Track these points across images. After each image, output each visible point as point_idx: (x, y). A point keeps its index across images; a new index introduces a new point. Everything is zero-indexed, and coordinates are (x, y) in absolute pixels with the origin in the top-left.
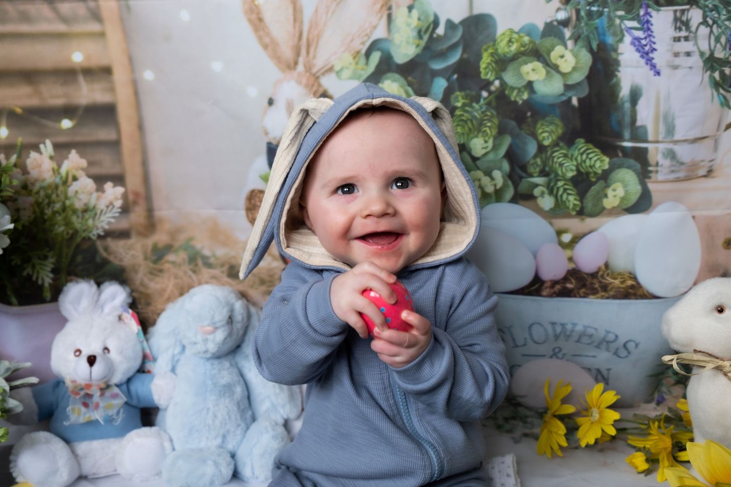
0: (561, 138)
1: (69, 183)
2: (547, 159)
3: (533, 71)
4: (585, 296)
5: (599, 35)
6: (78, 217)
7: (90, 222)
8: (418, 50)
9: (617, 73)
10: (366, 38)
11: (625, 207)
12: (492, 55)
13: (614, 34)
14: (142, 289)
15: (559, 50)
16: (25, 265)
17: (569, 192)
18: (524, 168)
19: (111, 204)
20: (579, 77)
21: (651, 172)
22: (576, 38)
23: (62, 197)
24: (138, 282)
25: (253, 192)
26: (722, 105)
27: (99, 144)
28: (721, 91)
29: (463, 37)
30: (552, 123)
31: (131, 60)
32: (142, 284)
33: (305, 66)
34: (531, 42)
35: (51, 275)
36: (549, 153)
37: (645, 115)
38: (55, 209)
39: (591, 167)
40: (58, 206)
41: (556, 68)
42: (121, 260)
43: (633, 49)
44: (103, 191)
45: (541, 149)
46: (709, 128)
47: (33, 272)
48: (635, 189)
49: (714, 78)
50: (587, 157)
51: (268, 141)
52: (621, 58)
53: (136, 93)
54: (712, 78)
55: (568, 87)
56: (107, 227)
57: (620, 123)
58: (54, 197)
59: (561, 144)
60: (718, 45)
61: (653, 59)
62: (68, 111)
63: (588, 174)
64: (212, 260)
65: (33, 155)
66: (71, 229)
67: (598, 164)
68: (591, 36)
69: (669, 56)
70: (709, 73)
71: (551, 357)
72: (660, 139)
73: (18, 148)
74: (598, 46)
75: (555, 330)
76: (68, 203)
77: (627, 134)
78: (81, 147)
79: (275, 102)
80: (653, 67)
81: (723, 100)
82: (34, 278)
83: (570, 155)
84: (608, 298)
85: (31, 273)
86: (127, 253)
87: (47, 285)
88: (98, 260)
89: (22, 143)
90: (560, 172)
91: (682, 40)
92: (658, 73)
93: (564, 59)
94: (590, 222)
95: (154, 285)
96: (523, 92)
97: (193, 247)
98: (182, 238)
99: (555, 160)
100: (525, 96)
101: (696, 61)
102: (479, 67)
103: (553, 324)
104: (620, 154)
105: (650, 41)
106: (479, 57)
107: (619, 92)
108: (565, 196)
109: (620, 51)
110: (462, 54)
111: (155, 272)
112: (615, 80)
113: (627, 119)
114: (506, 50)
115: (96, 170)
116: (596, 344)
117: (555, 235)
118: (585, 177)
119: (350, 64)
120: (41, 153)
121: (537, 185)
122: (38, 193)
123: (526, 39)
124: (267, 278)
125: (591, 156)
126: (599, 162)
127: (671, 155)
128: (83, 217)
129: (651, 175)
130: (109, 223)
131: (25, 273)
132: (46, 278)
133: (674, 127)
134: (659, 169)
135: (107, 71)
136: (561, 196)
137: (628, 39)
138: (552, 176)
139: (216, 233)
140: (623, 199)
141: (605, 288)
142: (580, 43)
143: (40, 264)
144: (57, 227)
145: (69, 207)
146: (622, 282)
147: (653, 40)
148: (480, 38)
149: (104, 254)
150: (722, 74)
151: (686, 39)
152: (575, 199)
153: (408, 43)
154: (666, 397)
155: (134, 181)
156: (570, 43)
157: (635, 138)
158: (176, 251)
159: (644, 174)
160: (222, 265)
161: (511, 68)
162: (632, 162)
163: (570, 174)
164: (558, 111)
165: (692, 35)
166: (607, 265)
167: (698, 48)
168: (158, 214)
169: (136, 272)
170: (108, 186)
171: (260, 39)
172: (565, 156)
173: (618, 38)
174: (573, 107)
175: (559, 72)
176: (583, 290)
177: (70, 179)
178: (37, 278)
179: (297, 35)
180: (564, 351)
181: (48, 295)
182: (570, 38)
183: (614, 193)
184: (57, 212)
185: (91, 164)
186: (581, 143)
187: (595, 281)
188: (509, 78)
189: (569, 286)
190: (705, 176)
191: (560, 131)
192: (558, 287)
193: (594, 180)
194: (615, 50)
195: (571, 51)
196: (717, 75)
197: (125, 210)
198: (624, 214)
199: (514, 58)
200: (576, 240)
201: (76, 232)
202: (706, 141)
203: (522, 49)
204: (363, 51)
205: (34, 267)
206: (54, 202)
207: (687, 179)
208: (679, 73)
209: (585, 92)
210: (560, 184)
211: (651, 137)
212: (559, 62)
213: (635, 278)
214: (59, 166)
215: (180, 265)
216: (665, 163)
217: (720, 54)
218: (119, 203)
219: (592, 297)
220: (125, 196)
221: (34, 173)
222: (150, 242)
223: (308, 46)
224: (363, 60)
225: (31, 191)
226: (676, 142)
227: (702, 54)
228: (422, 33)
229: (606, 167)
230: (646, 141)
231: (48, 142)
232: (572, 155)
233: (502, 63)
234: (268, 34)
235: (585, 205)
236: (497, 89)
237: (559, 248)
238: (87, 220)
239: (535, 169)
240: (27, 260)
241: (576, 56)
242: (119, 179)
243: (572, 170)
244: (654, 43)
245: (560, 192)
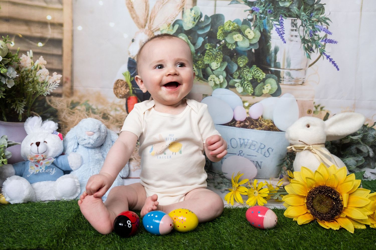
0: (247, 64)
1: (37, 70)
2: (241, 72)
3: (238, 37)
4: (253, 128)
5: (263, 26)
6: (39, 85)
7: (44, 88)
8: (193, 26)
9: (270, 41)
10: (173, 19)
11: (271, 94)
12: (222, 30)
13: (269, 26)
14: (64, 120)
15: (248, 30)
16: (12, 104)
17: (249, 86)
18: (232, 75)
19: (55, 81)
20: (255, 41)
21: (281, 80)
22: (255, 26)
23: (33, 76)
24: (62, 117)
25: (118, 80)
26: (308, 57)
27: (53, 55)
28: (308, 52)
29: (211, 22)
30: (244, 58)
31: (73, 21)
32: (64, 118)
33: (149, 28)
34: (238, 26)
35: (23, 110)
36: (242, 70)
37: (280, 58)
38: (29, 81)
39: (258, 76)
40: (31, 79)
41: (247, 37)
42: (56, 106)
43: (276, 32)
44: (52, 76)
45: (239, 68)
46: (303, 66)
47: (15, 107)
48: (275, 87)
49: (305, 47)
50: (257, 73)
51: (129, 57)
52: (271, 35)
53: (72, 36)
54: (304, 46)
55: (251, 45)
56: (52, 91)
57: (270, 60)
58: (30, 75)
59: (247, 67)
60: (306, 34)
61: (283, 37)
62: (42, 39)
63: (257, 79)
64: (96, 111)
65: (24, 56)
66: (35, 90)
67: (261, 76)
68: (261, 26)
69: (289, 36)
70: (303, 44)
71: (238, 155)
72: (285, 68)
73: (17, 52)
74: (263, 30)
75: (240, 142)
76: (35, 78)
77: (273, 65)
78: (45, 55)
79: (135, 41)
80: (283, 40)
81: (308, 55)
82: (15, 110)
83: (250, 71)
84: (262, 130)
85: (14, 108)
86: (59, 104)
87: (21, 114)
88: (46, 105)
89: (19, 49)
90: (246, 78)
91: (294, 30)
92: (285, 42)
93: (250, 34)
94: (257, 98)
95: (69, 119)
96: (233, 45)
97: (88, 104)
98: (84, 100)
99: (244, 73)
100: (234, 47)
101: (299, 39)
102: (217, 35)
103: (240, 139)
104: (270, 73)
105: (283, 30)
106: (217, 31)
107: (270, 48)
108: (247, 87)
109: (271, 33)
110: (210, 29)
111: (71, 113)
112: (269, 44)
113: (273, 59)
114: (228, 28)
115: (50, 66)
116: (256, 150)
117: (242, 103)
118: (256, 80)
119: (167, 28)
120: (27, 55)
121: (236, 83)
122: (23, 72)
123: (236, 25)
124: (119, 120)
125: (258, 72)
126: (262, 75)
127: (289, 74)
128: (42, 85)
129: (281, 81)
130: (53, 89)
131: (12, 107)
132: (21, 111)
133: (290, 64)
134: (284, 79)
135: (61, 25)
136: (246, 87)
137: (274, 28)
138: (243, 79)
139: (99, 98)
140: (270, 90)
141: (261, 126)
142: (256, 28)
143: (19, 104)
144: (29, 88)
145: (36, 80)
146: (268, 124)
147: (284, 29)
148: (218, 23)
149: (49, 103)
150: (308, 45)
151: (296, 30)
152: (251, 89)
153: (190, 22)
154: (284, 175)
155: (66, 73)
156: (253, 28)
157: (276, 66)
158: (81, 105)
159: (279, 81)
160: (100, 113)
161: (229, 36)
162: (274, 76)
163: (250, 79)
164: (246, 54)
165: (297, 29)
166: (262, 117)
167: (300, 34)
168: (75, 88)
169: (63, 112)
170: (55, 74)
171: (132, 15)
172: (248, 71)
173: (271, 28)
174: (253, 52)
175: (248, 38)
176: (252, 126)
177: (38, 68)
178: (17, 110)
179: (146, 15)
180: (243, 153)
181: (20, 118)
182: (253, 26)
183: (267, 88)
184: (30, 82)
185: (48, 63)
186: (255, 66)
187: (257, 122)
188: (228, 39)
189: (247, 124)
190: (301, 85)
191: (247, 62)
192: (242, 124)
193: (259, 82)
194: (270, 32)
195: (253, 31)
196: (306, 45)
197: (61, 85)
198: (270, 97)
199: (231, 32)
200: (250, 106)
201: (37, 92)
202: (302, 70)
203: (234, 28)
204: (172, 24)
205: (16, 105)
206: (29, 78)
207: (295, 85)
208: (293, 43)
209: (257, 47)
210: (246, 82)
211: (281, 67)
212: (248, 35)
213: (273, 123)
214: (34, 62)
215: (82, 111)
216: (287, 77)
217: (307, 38)
218: (59, 81)
219: (256, 129)
220: (62, 79)
221: (23, 64)
222: (70, 100)
223: (151, 20)
224: (171, 27)
225: (20, 71)
226: (291, 70)
227: (301, 37)
228: (195, 19)
229: (264, 77)
230: (280, 68)
231: (31, 51)
232: (251, 71)
233: (226, 34)
234: (135, 13)
235: (255, 91)
236: (223, 44)
237: (244, 108)
238: (43, 87)
239: (236, 76)
240: (14, 101)
241: (255, 33)
242: (60, 71)
243: (251, 77)
244: (284, 31)
245: (246, 86)
